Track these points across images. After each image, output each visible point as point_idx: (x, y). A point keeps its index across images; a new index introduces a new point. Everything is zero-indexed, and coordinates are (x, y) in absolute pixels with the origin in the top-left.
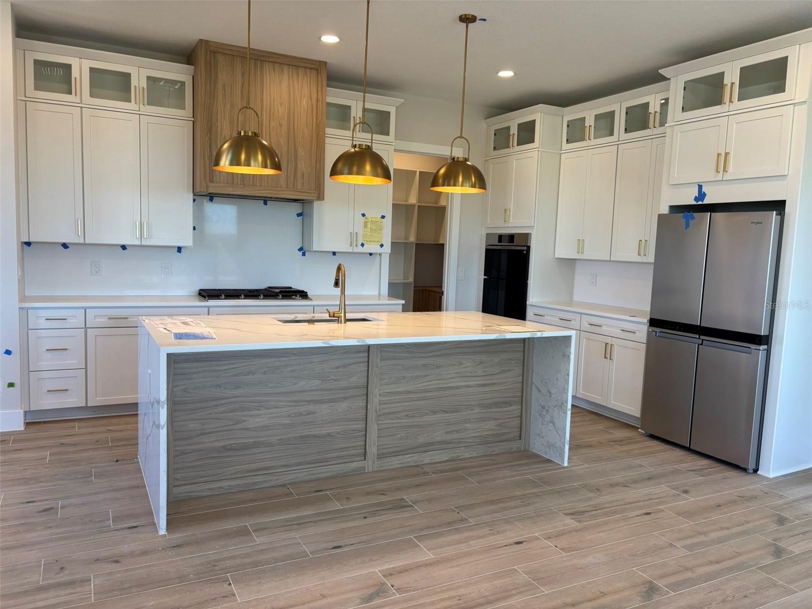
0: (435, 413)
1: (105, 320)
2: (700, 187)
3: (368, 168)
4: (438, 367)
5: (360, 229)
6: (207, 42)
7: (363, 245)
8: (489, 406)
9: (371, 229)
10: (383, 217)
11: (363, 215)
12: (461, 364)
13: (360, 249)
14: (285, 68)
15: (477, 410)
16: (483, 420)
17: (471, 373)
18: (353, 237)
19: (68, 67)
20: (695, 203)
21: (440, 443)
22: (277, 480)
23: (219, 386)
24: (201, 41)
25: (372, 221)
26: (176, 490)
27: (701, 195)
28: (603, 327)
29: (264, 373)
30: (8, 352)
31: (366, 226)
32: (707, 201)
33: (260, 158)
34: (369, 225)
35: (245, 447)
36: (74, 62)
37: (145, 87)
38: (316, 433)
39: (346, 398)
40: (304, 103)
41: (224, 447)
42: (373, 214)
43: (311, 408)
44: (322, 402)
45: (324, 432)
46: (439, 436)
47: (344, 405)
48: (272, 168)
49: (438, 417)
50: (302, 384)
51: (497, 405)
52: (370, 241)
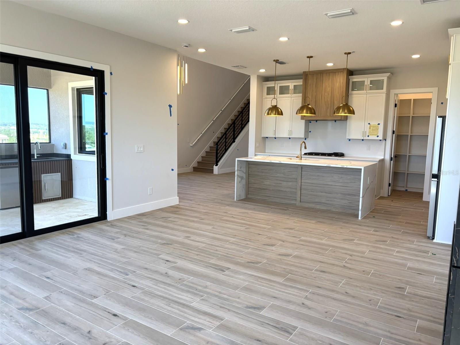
0: (322, 192)
4: (323, 177)
5: (367, 129)
6: (305, 72)
7: (368, 136)
8: (346, 194)
9: (372, 129)
10: (379, 124)
11: (369, 124)
12: (333, 177)
13: (367, 138)
14: (331, 74)
15: (339, 195)
16: (342, 199)
17: (337, 181)
18: (364, 133)
19: (274, 87)
21: (324, 203)
22: (271, 200)
23: (258, 172)
25: (373, 126)
29: (269, 170)
31: (370, 128)
34: (372, 128)
35: (264, 189)
36: (276, 85)
37: (293, 88)
38: (283, 190)
39: (291, 181)
40: (338, 84)
41: (259, 188)
42: (374, 123)
43: (281, 182)
44: (284, 181)
45: (284, 190)
46: (323, 200)
47: (290, 183)
49: (323, 194)
50: (278, 175)
51: (349, 195)
52: (372, 135)
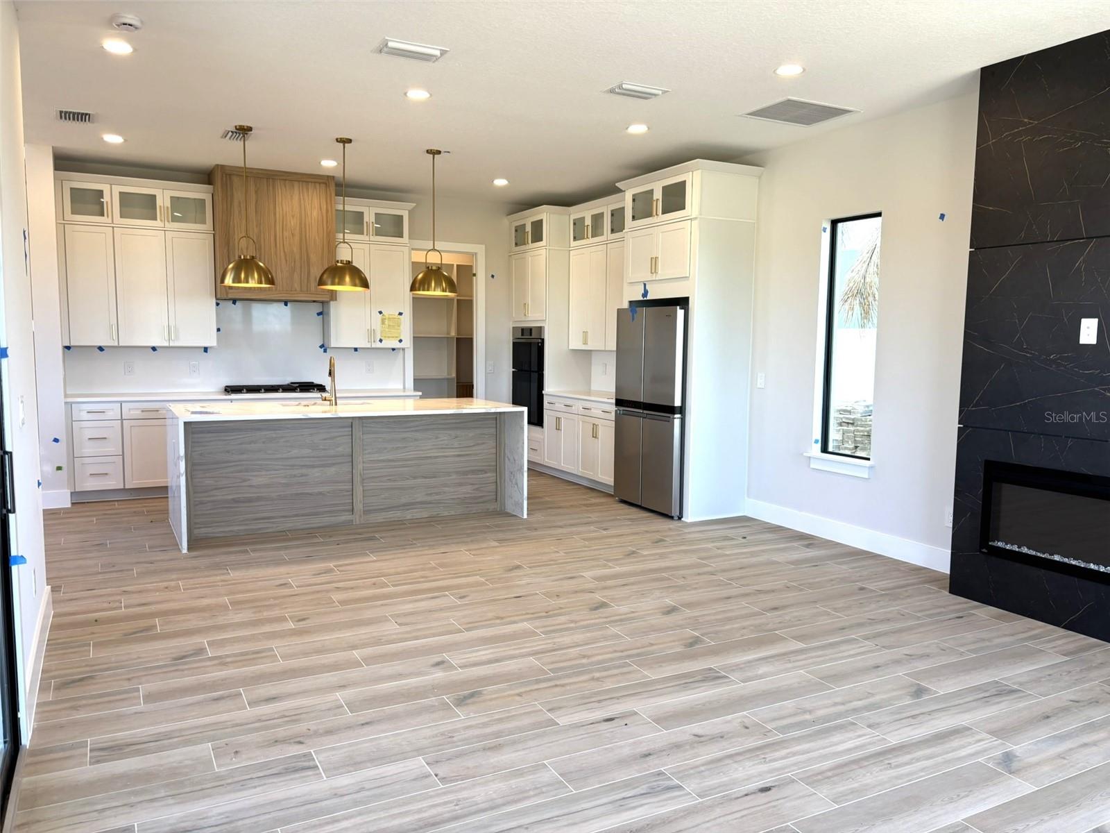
0: (415, 478)
1: (139, 412)
2: (645, 285)
3: (347, 279)
4: (416, 440)
5: (377, 325)
7: (381, 341)
8: (466, 473)
9: (389, 326)
10: (400, 314)
11: (380, 313)
12: (437, 438)
13: (379, 345)
14: (296, 184)
15: (454, 477)
16: (461, 485)
17: (447, 445)
18: (372, 333)
19: (100, 193)
20: (642, 299)
21: (422, 503)
22: (277, 527)
23: (228, 452)
24: (217, 165)
25: (389, 318)
26: (196, 531)
27: (645, 294)
28: (592, 410)
29: (264, 442)
30: (56, 440)
31: (383, 322)
32: (649, 297)
33: (256, 275)
34: (387, 322)
35: (250, 500)
36: (105, 188)
37: (169, 206)
38: (310, 491)
39: (334, 464)
40: (315, 213)
41: (233, 499)
42: (391, 311)
43: (304, 471)
44: (313, 467)
45: (316, 490)
46: (420, 497)
47: (333, 470)
48: (266, 284)
49: (419, 481)
50: (295, 452)
51: (473, 472)
52: (389, 337)
